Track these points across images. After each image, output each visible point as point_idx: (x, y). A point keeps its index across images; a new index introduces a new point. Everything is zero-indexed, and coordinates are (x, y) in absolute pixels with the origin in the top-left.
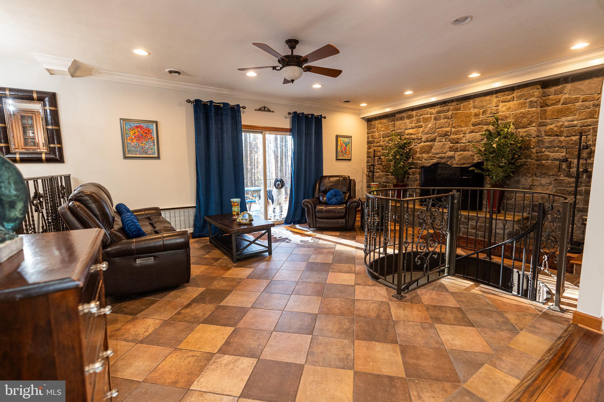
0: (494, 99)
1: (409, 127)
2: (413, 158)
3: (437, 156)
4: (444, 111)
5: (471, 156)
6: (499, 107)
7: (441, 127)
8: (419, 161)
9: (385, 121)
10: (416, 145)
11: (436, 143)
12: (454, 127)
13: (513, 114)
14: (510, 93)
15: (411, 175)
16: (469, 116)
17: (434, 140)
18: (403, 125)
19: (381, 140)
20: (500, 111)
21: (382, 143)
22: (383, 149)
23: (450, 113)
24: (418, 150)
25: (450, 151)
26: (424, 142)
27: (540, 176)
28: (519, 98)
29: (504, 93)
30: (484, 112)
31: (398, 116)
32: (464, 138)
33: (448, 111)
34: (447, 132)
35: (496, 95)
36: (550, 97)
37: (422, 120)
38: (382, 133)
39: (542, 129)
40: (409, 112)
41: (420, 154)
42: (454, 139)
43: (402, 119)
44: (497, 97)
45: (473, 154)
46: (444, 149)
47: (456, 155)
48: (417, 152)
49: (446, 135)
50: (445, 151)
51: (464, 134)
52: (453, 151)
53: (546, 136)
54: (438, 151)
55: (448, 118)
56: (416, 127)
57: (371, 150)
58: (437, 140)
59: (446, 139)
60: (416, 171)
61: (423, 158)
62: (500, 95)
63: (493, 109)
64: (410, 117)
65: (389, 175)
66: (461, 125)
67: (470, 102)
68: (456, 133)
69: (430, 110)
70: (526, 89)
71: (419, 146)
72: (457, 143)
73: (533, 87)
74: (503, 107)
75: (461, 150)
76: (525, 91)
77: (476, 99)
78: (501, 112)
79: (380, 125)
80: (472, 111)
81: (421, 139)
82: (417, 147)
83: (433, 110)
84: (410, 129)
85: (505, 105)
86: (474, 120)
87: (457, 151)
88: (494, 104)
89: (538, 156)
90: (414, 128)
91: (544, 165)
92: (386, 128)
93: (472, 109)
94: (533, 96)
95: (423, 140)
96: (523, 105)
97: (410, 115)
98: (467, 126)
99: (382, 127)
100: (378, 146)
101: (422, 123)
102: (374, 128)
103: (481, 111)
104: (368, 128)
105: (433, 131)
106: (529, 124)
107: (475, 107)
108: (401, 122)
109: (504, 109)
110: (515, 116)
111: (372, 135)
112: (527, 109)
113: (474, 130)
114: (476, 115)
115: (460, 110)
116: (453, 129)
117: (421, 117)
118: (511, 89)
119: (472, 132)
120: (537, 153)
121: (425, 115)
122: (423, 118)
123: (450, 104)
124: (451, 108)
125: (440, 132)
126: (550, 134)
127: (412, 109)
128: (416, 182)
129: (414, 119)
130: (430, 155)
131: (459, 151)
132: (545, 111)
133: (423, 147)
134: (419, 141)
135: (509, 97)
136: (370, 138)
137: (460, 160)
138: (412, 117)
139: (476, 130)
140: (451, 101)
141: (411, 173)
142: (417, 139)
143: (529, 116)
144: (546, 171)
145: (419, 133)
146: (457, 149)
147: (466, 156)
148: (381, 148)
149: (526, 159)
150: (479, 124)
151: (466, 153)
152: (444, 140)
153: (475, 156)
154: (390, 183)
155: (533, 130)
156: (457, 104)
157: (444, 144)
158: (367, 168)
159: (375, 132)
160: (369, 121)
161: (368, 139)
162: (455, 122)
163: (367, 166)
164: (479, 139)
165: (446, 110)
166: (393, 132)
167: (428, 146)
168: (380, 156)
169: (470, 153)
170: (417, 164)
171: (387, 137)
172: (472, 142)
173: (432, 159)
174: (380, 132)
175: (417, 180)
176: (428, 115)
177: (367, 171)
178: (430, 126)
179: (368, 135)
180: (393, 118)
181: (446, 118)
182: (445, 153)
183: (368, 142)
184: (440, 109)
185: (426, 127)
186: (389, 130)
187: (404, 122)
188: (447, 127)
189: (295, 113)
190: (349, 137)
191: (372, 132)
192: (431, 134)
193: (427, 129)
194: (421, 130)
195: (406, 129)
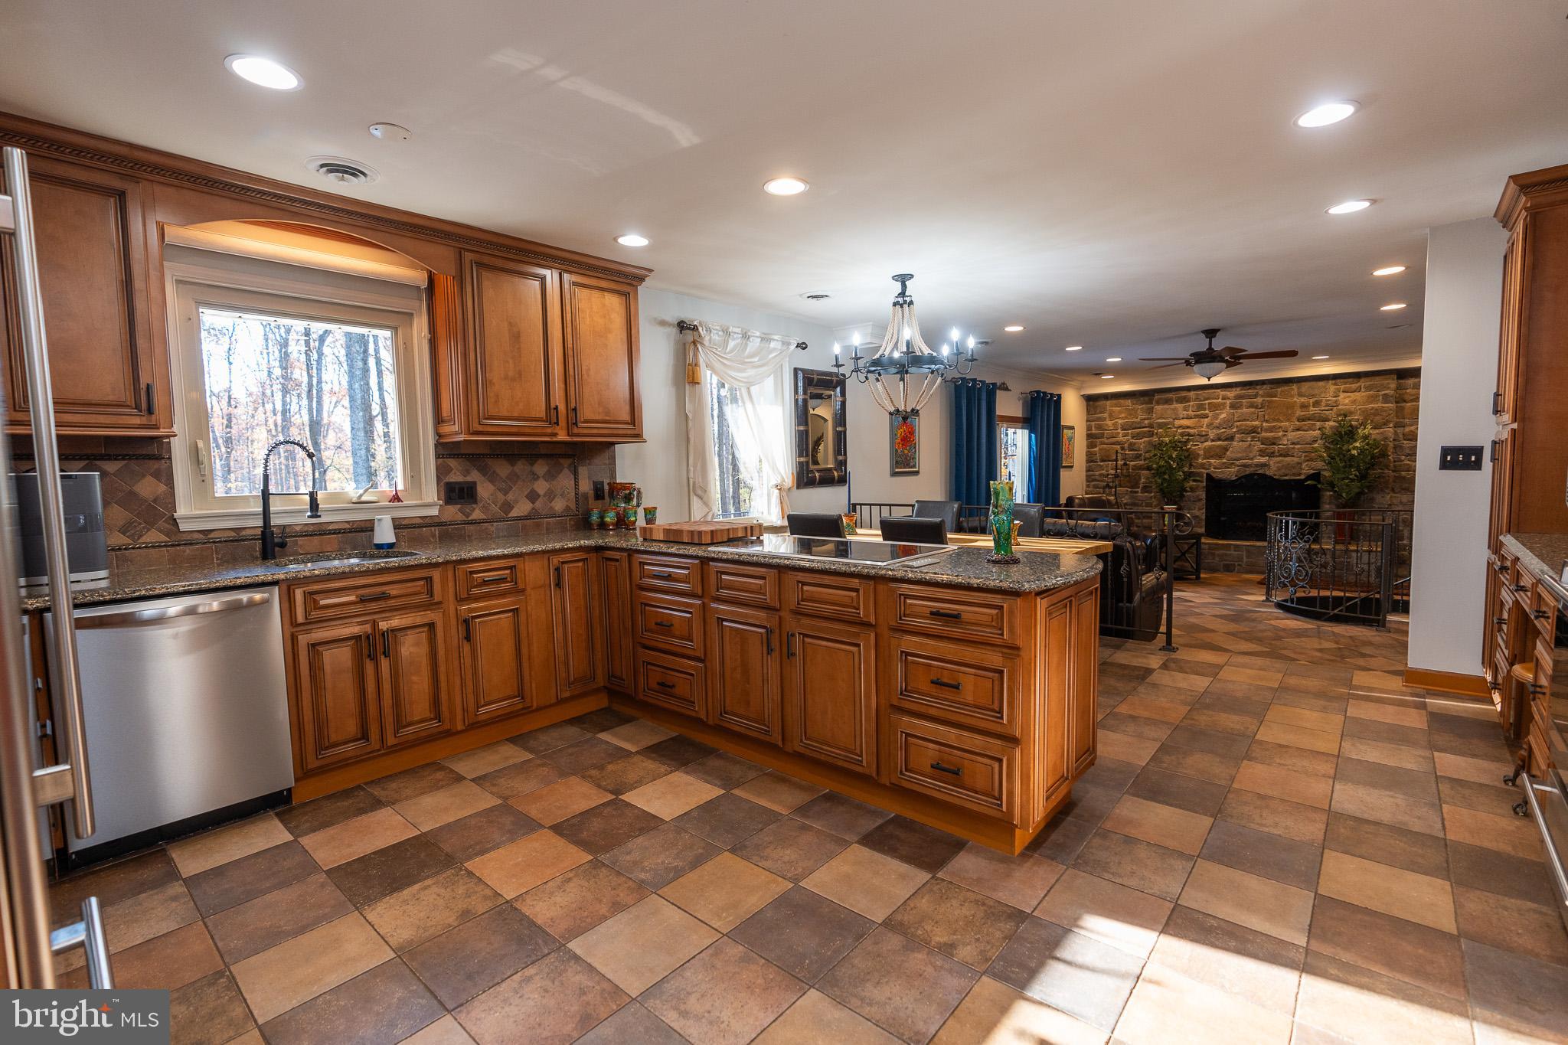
0: (1331, 387)
1: (1181, 416)
2: (1191, 465)
3: (1237, 462)
4: (1249, 397)
5: (1298, 463)
6: (1339, 398)
7: (1244, 420)
8: (1203, 471)
9: (1129, 402)
10: (1198, 445)
11: (1235, 443)
12: (1267, 421)
13: (1360, 409)
14: (1355, 380)
15: (1187, 491)
16: (1292, 406)
17: (1231, 438)
18: (1169, 412)
19: (1119, 433)
20: (1341, 403)
21: (1120, 438)
22: (1123, 449)
23: (1259, 400)
24: (1201, 452)
25: (1261, 456)
26: (1213, 441)
27: (1399, 492)
28: (1368, 388)
29: (1345, 380)
30: (1317, 404)
31: (1157, 397)
32: (1285, 438)
33: (1256, 396)
34: (1256, 427)
35: (1334, 382)
36: (1408, 391)
37: (1207, 406)
38: (1120, 421)
39: (1399, 430)
40: (1182, 392)
41: (1204, 459)
42: (1267, 439)
43: (1168, 401)
44: (1335, 384)
45: (1300, 461)
46: (1250, 452)
47: (1271, 463)
48: (1198, 455)
49: (1254, 431)
50: (1251, 455)
51: (1283, 431)
52: (1266, 456)
53: (1405, 440)
54: (1239, 455)
55: (1256, 407)
56: (1196, 416)
57: (1096, 449)
58: (1236, 439)
59: (1253, 437)
60: (1197, 487)
61: (1210, 464)
62: (1339, 383)
63: (1329, 400)
64: (1184, 400)
65: (1137, 492)
66: (1278, 419)
67: (1293, 387)
68: (1271, 430)
69: (1222, 393)
70: (1377, 378)
71: (1201, 446)
72: (1274, 444)
73: (1388, 376)
74: (1345, 398)
75: (1281, 455)
76: (1377, 380)
77: (1303, 383)
78: (1343, 405)
79: (1118, 409)
80: (1295, 399)
81: (1207, 435)
82: (1200, 447)
83: (1231, 393)
84: (1183, 418)
85: (1349, 397)
86: (1299, 413)
87: (1273, 456)
88: (1331, 394)
89: (1395, 466)
90: (1191, 418)
91: (1404, 478)
92: (1131, 415)
93: (1297, 396)
94: (1389, 388)
95: (1211, 437)
96: (1373, 399)
97: (1185, 397)
98: (1289, 420)
99: (1120, 412)
100: (1114, 444)
101: (1207, 412)
102: (1101, 413)
103: (1311, 401)
104: (1088, 411)
105: (1228, 423)
106: (1386, 424)
107: (1300, 395)
108: (1166, 406)
109: (1347, 401)
110: (1364, 412)
111: (1098, 424)
112: (1380, 405)
113: (1301, 427)
114: (1304, 406)
115: (1275, 396)
116: (1265, 424)
117: (1207, 402)
118: (1357, 376)
119: (1298, 430)
120: (1395, 462)
121: (1214, 399)
122: (1209, 404)
123: (1258, 387)
124: (1261, 392)
125: (1242, 427)
126: (1410, 437)
127: (1189, 389)
128: (1197, 503)
129: (1191, 404)
130: (1225, 461)
131: (1277, 456)
132: (1402, 408)
133: (1210, 447)
134: (1203, 439)
135: (1354, 386)
136: (1093, 429)
137: (1279, 469)
138: (1189, 401)
139: (1306, 428)
140: (1263, 382)
141: (1188, 489)
142: (1198, 435)
143: (1384, 414)
144: (1407, 485)
145: (1201, 427)
146: (1273, 453)
147: (1288, 464)
148: (1119, 447)
149: (1381, 469)
150: (1309, 420)
151: (1288, 459)
152: (1249, 439)
153: (1304, 465)
154: (1141, 505)
155: (1389, 431)
156: (1271, 388)
157: (1250, 444)
158: (1087, 481)
159: (1105, 419)
160: (1091, 400)
161: (1088, 430)
162: (1269, 414)
163: (1086, 476)
164: (1309, 440)
165: (1253, 395)
166: (1146, 422)
167: (1219, 446)
168: (1116, 460)
169: (1296, 460)
170: (1200, 474)
171: (1133, 429)
172: (1298, 444)
173: (1228, 468)
174: (1116, 419)
175: (1200, 500)
176: (1220, 400)
177: (1088, 486)
178: (1223, 416)
179: (1088, 423)
180: (1146, 399)
181: (1251, 406)
182: (1252, 459)
183: (1089, 436)
184: (1243, 392)
185: (1216, 417)
186: (1137, 418)
187: (1172, 406)
188: (1253, 420)
189: (1038, 392)
190: (1072, 428)
191: (1099, 419)
192: (1226, 428)
193: (1219, 421)
194: (1206, 421)
195: (1176, 419)
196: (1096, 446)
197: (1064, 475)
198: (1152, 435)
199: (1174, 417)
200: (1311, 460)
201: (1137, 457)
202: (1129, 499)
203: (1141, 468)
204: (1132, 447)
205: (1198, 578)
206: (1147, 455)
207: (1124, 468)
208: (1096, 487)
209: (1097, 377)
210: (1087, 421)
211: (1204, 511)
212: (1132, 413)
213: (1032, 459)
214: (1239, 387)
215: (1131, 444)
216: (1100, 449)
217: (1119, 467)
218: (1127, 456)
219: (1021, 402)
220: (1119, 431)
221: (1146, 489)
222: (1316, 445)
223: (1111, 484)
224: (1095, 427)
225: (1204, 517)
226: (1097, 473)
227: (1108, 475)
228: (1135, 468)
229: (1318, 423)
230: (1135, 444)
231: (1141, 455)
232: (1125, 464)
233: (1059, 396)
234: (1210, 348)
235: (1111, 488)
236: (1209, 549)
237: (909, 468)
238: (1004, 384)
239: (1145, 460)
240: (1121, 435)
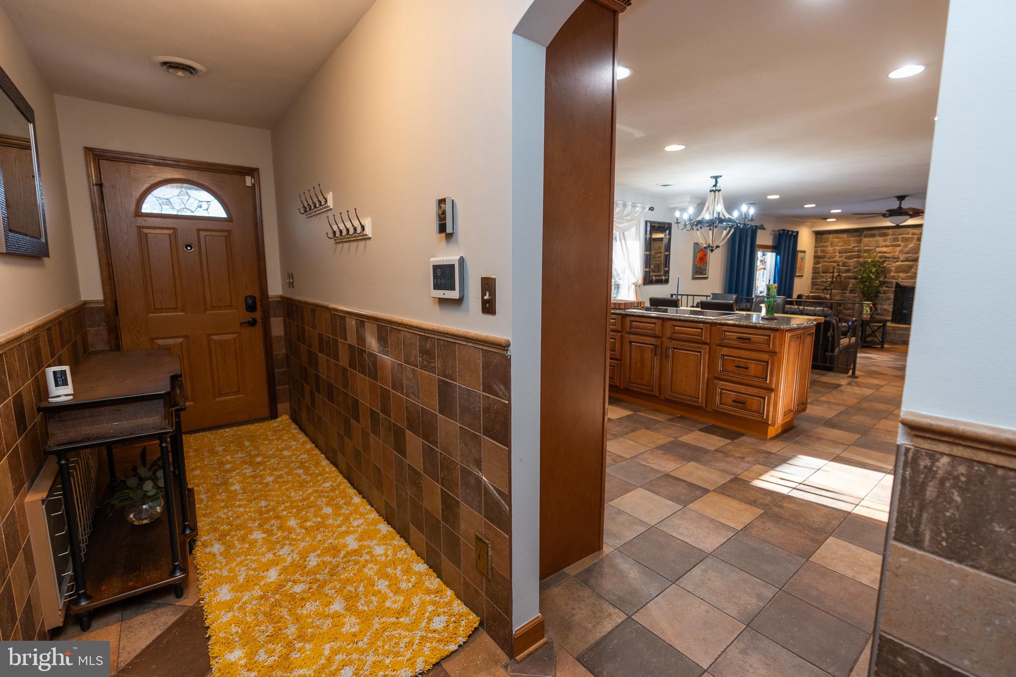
1: (881, 245)
2: (885, 277)
8: (894, 280)
9: (845, 236)
10: (891, 264)
11: (918, 263)
15: (881, 294)
17: (915, 260)
18: (873, 243)
19: (836, 255)
21: (837, 259)
22: (838, 265)
24: (893, 269)
26: (902, 261)
31: (865, 233)
37: (900, 239)
38: (838, 248)
40: (883, 230)
41: (895, 273)
43: (873, 236)
48: (891, 271)
56: (892, 246)
57: (819, 265)
58: (919, 261)
60: (888, 291)
61: (899, 277)
65: (846, 293)
71: (894, 265)
79: (837, 240)
81: (898, 258)
82: (893, 266)
83: (916, 231)
84: (882, 247)
90: (888, 247)
92: (845, 244)
95: (902, 259)
97: (885, 233)
99: (839, 242)
100: (832, 262)
101: (900, 243)
102: (825, 242)
104: (816, 241)
105: (914, 250)
108: (871, 239)
111: (822, 250)
117: (901, 236)
121: (905, 234)
122: (902, 238)
127: (888, 228)
128: (888, 301)
129: (889, 237)
130: (909, 274)
133: (900, 266)
134: (895, 260)
136: (819, 252)
138: (887, 236)
141: (882, 292)
142: (892, 258)
145: (895, 252)
148: (835, 264)
158: (812, 285)
159: (827, 246)
160: (819, 235)
161: (815, 253)
163: (812, 282)
166: (856, 249)
167: (907, 265)
168: (833, 273)
170: (891, 283)
171: (847, 253)
174: (835, 247)
175: (890, 299)
176: (910, 235)
177: (812, 288)
178: (911, 246)
179: (816, 249)
180: (858, 234)
183: (816, 257)
185: (906, 246)
186: (850, 246)
187: (875, 239)
189: (784, 230)
190: (804, 252)
191: (823, 246)
192: (912, 254)
193: (907, 249)
194: (899, 249)
195: (877, 247)
196: (819, 263)
197: (797, 282)
198: (859, 257)
199: (876, 246)
201: (848, 271)
202: (841, 297)
203: (850, 278)
204: (844, 264)
205: (882, 347)
206: (855, 270)
207: (838, 277)
208: (817, 289)
209: (824, 221)
210: (815, 247)
211: (892, 306)
212: (847, 243)
213: (777, 271)
215: (844, 263)
216: (823, 266)
217: (835, 277)
218: (841, 270)
219: (772, 236)
220: (837, 254)
221: (852, 291)
223: (828, 288)
224: (821, 251)
225: (891, 310)
226: (819, 280)
227: (827, 282)
228: (846, 278)
230: (847, 262)
231: (850, 269)
232: (839, 275)
233: (797, 232)
234: (900, 208)
235: (828, 290)
236: (893, 330)
237: (703, 275)
238: (762, 225)
239: (853, 273)
240: (838, 257)
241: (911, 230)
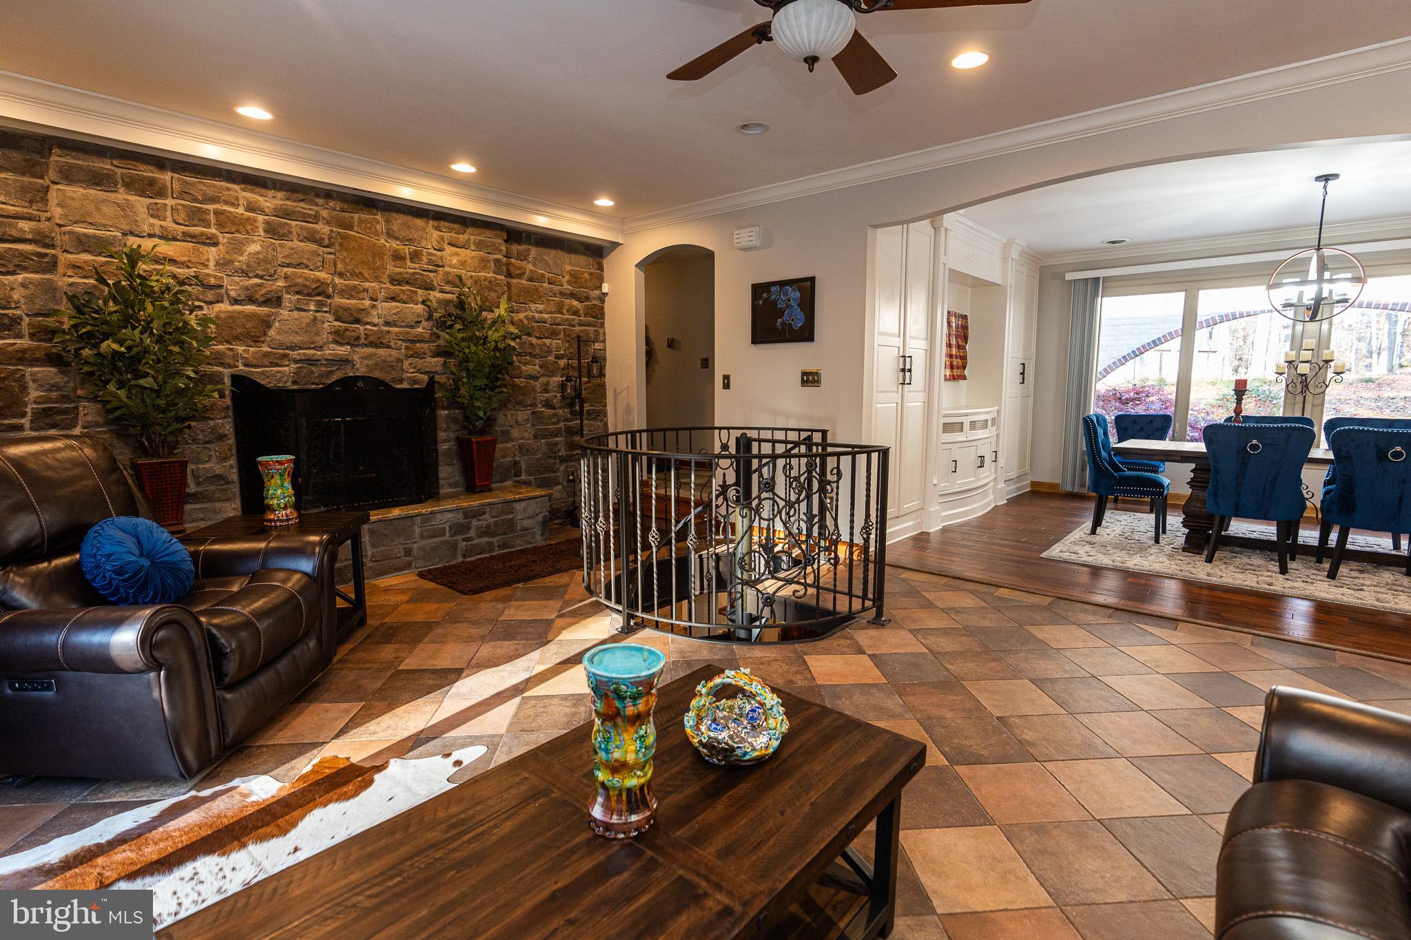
0: (433, 231)
1: (146, 229)
3: (294, 354)
4: (304, 218)
5: (399, 361)
6: (444, 253)
7: (299, 265)
8: (223, 370)
10: (202, 308)
11: (284, 313)
12: (341, 275)
13: (471, 277)
14: (462, 229)
16: (378, 253)
17: (274, 301)
18: (108, 210)
20: (448, 263)
23: (323, 229)
24: (212, 327)
25: (336, 342)
26: (236, 302)
27: (516, 408)
28: (480, 246)
29: (451, 225)
30: (415, 256)
32: (374, 313)
33: (316, 218)
34: (322, 283)
35: (436, 223)
37: (213, 218)
42: (347, 309)
43: (98, 180)
44: (437, 228)
45: (401, 358)
46: (317, 334)
47: (355, 357)
48: (205, 334)
49: (319, 291)
50: (318, 341)
51: (370, 299)
52: (348, 344)
54: (297, 339)
55: (319, 242)
58: (286, 303)
59: (320, 304)
60: (211, 408)
61: (236, 357)
62: (445, 227)
63: (432, 254)
64: (148, 188)
66: (360, 273)
67: (379, 217)
68: (349, 292)
70: (488, 233)
71: (209, 311)
72: (357, 321)
73: (497, 233)
74: (452, 255)
75: (372, 344)
76: (486, 236)
77: (395, 214)
78: (450, 266)
80: (383, 241)
81: (219, 287)
82: (208, 315)
83: (261, 199)
84: (151, 235)
85: (457, 254)
86: (391, 268)
87: (358, 346)
88: (434, 244)
90: (175, 239)
93: (385, 236)
94: (499, 250)
95: (230, 294)
96: (484, 264)
97: (152, 182)
98: (377, 279)
101: (213, 230)
103: (407, 250)
105: (262, 267)
107: (390, 235)
108: (92, 192)
109: (455, 261)
110: (476, 282)
112: (492, 275)
113: (398, 295)
114: (398, 257)
115: (351, 228)
116: (337, 280)
117: (211, 207)
119: (393, 299)
121: (226, 203)
122: (217, 213)
123: (320, 201)
124: (324, 213)
125: (300, 281)
127: (161, 161)
130: (266, 349)
131: (365, 346)
133: (232, 316)
134: (210, 296)
135: (462, 238)
137: (369, 369)
138: (161, 193)
139: (405, 298)
142: (198, 284)
143: (499, 290)
145: (204, 265)
146: (358, 338)
147: (384, 362)
150: (407, 283)
151: (382, 352)
152: (312, 308)
153: (406, 363)
156: (343, 210)
157: (315, 318)
162: (343, 260)
164: (411, 319)
165: (309, 215)
167: (251, 316)
169: (394, 353)
170: (215, 379)
172: (395, 325)
173: (278, 365)
175: (222, 437)
176: (240, 210)
178: (253, 248)
181: (312, 238)
182: (321, 348)
184: (289, 203)
185: (238, 247)
188: (316, 269)
192: (261, 277)
193: (244, 258)
194: (212, 253)
195: (132, 233)
199: (126, 227)
200: (417, 355)
203: (20, 358)
206: (45, 324)
211: (233, 461)
214: (280, 189)
222: (420, 330)
225: (234, 476)
229: (420, 291)
231: (22, 321)
239: (35, 336)
241: (245, 195)
